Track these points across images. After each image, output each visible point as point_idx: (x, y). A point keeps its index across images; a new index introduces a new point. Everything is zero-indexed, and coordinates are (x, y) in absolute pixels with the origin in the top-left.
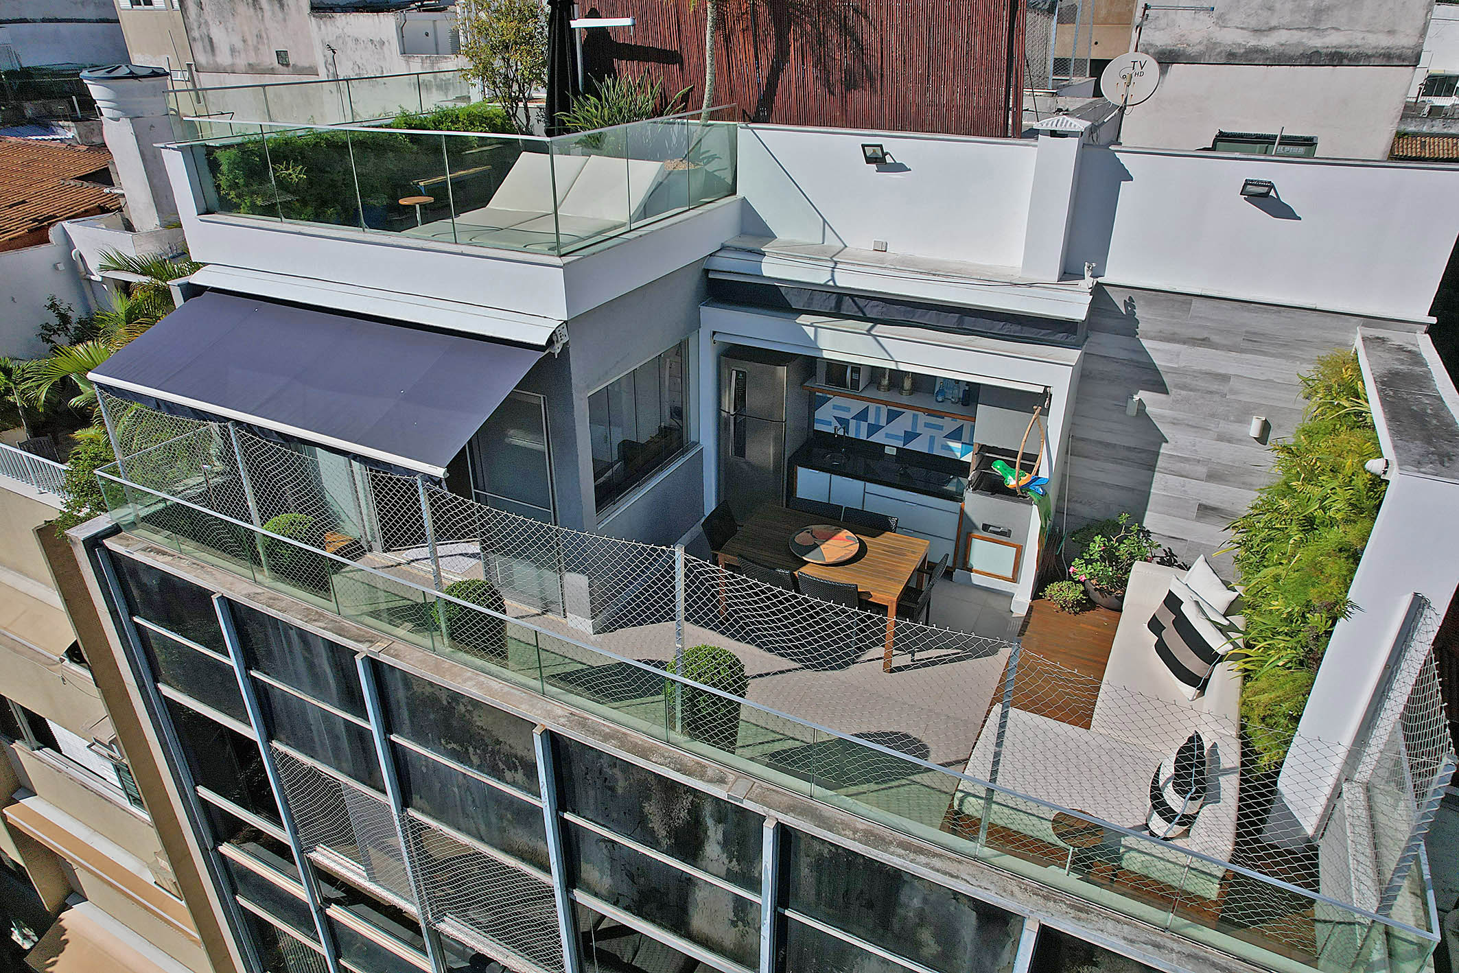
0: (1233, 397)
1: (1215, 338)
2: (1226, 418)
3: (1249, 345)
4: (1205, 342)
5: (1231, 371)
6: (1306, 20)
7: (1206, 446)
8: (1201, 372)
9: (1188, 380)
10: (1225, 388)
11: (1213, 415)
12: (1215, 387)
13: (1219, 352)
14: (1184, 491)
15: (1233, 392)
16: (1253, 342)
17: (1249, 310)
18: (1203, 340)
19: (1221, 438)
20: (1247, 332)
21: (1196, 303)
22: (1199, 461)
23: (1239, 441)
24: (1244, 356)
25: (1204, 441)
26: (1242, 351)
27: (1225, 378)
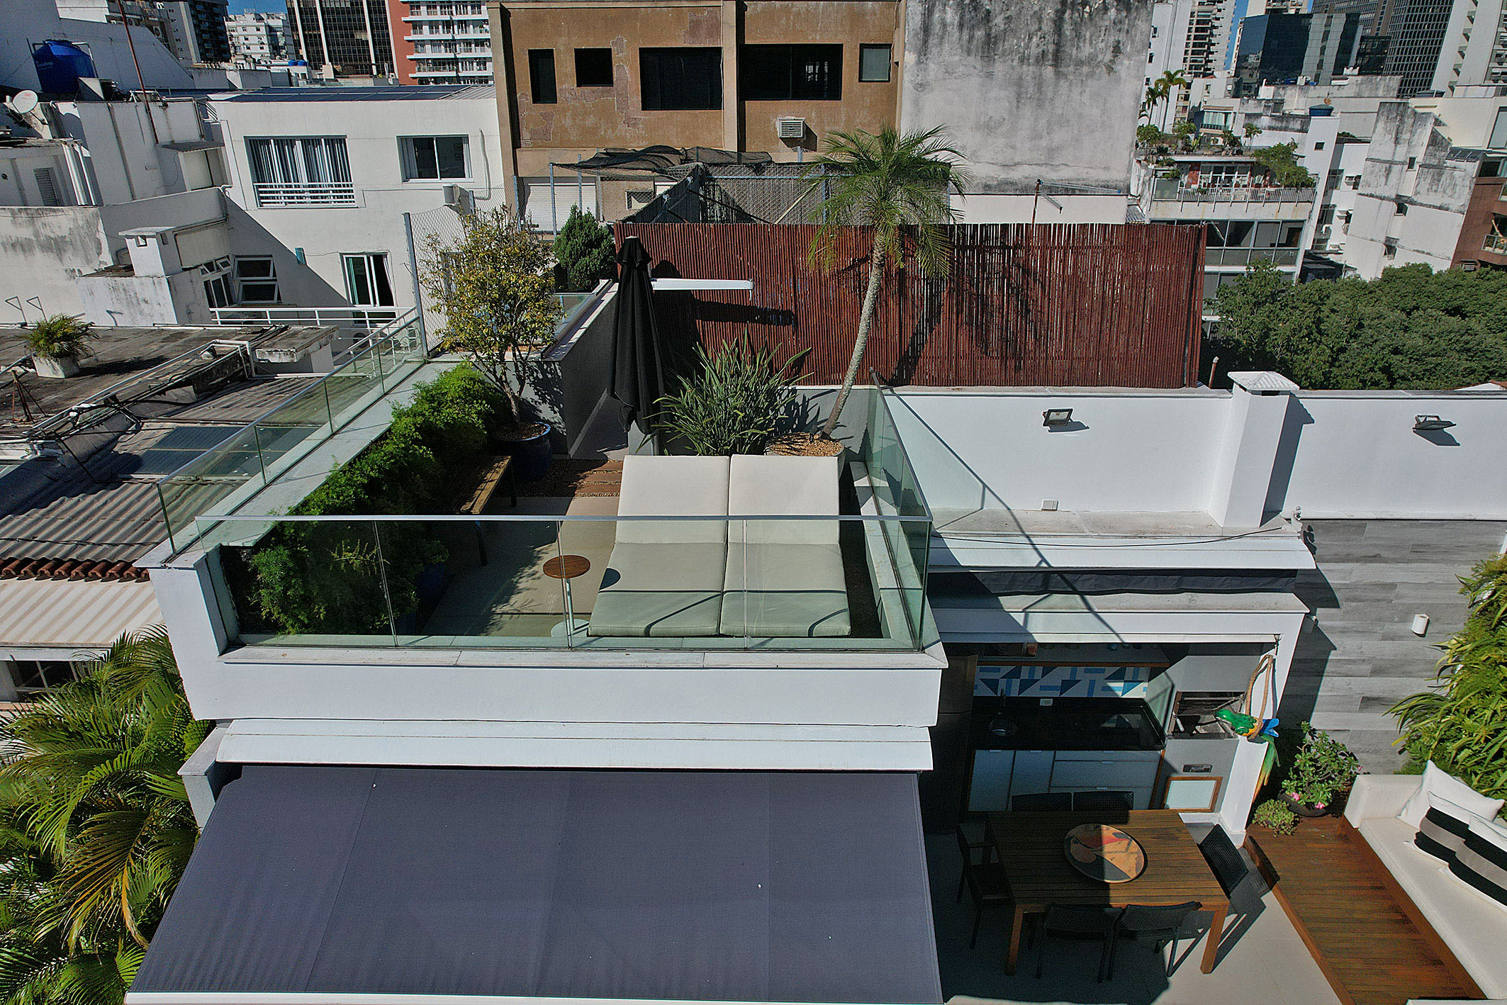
0: (1399, 601)
1: (1385, 554)
2: (1391, 621)
3: (1415, 556)
4: (1376, 558)
5: (1398, 580)
6: (1042, 158)
7: (1373, 647)
8: (1371, 584)
9: (1358, 593)
10: (1392, 595)
11: (1380, 620)
12: (1382, 595)
13: (1388, 565)
14: (1350, 688)
15: (1397, 597)
16: (1420, 552)
17: (1417, 527)
18: (1375, 556)
19: (1385, 638)
20: (1413, 545)
21: (1369, 525)
22: (1364, 660)
23: (1401, 638)
24: (1410, 565)
25: (1370, 642)
26: (1409, 561)
27: (1393, 586)
